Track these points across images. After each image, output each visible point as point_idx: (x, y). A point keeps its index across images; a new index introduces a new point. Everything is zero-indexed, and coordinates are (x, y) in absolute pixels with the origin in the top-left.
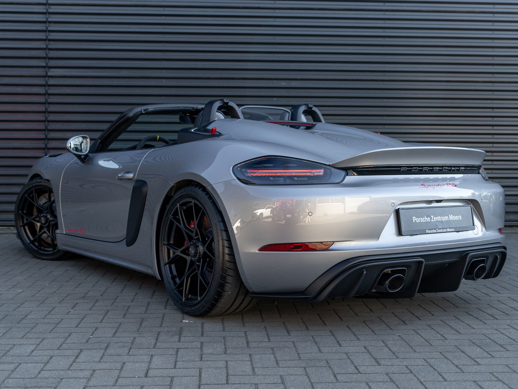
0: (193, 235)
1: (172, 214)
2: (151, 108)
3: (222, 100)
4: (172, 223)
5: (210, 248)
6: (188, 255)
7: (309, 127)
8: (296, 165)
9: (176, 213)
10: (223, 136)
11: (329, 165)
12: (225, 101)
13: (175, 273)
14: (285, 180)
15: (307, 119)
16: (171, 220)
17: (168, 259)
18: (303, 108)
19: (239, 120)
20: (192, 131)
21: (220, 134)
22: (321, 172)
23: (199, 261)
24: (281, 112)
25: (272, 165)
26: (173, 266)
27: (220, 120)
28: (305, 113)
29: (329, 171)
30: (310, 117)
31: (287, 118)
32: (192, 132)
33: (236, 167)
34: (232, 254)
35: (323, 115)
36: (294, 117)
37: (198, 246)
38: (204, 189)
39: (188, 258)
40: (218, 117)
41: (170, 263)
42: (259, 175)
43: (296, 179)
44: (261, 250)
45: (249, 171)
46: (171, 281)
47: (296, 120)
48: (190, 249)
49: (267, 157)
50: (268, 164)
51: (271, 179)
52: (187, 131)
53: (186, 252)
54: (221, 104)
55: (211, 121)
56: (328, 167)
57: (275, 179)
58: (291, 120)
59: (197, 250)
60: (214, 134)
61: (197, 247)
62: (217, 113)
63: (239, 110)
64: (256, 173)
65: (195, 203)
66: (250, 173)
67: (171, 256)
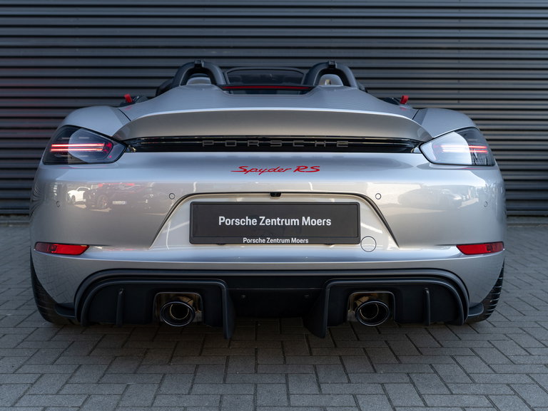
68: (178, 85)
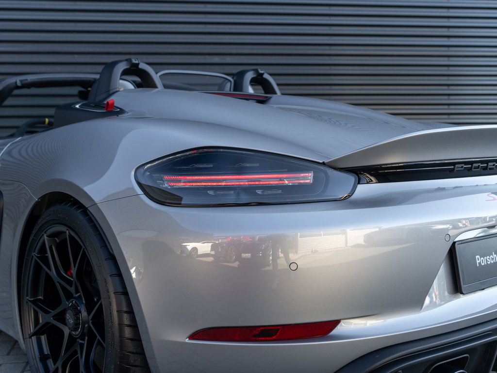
0: (72, 290)
1: (37, 251)
2: (30, 78)
3: (129, 61)
4: (38, 268)
5: (99, 319)
6: (65, 324)
7: (262, 101)
8: (258, 165)
9: (43, 250)
10: (126, 115)
11: (324, 164)
12: (134, 61)
13: (46, 351)
14: (238, 195)
15: (254, 90)
16: (36, 261)
17: (35, 326)
18: (250, 76)
19: (156, 90)
20: (77, 106)
21: (121, 111)
22: (308, 178)
23: (82, 337)
24: (220, 81)
25: (211, 166)
26: (43, 338)
27: (127, 90)
28: (254, 82)
29: (323, 175)
30: (260, 87)
31: (228, 87)
32: (77, 108)
33: (142, 170)
34: (137, 339)
35: (278, 85)
36: (238, 86)
37: (80, 312)
38: (85, 210)
39: (66, 331)
40: (123, 86)
41: (37, 333)
42: (188, 185)
43: (259, 192)
44: (192, 337)
45: (166, 177)
46: (40, 365)
47: (241, 91)
48: (68, 316)
49: (201, 151)
50: (203, 163)
51: (211, 193)
52: (70, 106)
53: (61, 318)
54: (128, 67)
55: (111, 92)
56: (322, 167)
57: (218, 192)
58: (235, 90)
59: (78, 319)
60: (112, 111)
61: (77, 313)
62: (121, 81)
63: (156, 77)
64: (180, 181)
65: (70, 236)
66: (169, 181)
67: (41, 322)
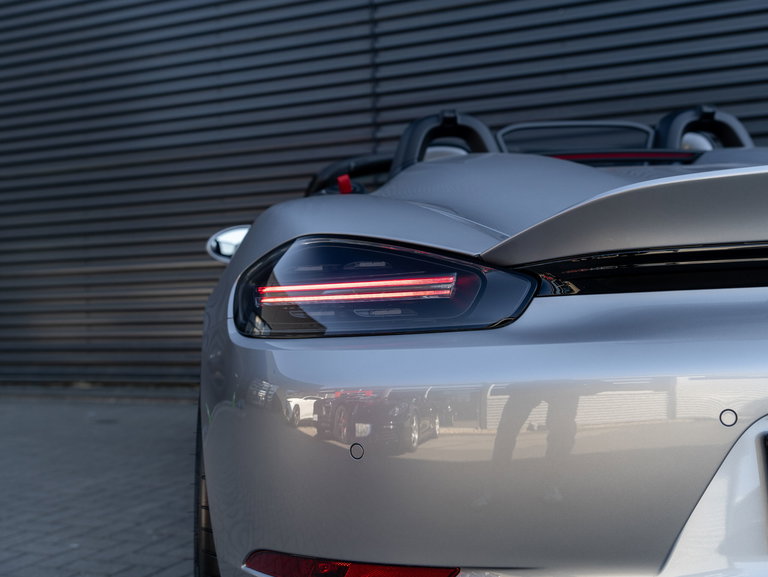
54: (435, 124)
68: (412, 164)
